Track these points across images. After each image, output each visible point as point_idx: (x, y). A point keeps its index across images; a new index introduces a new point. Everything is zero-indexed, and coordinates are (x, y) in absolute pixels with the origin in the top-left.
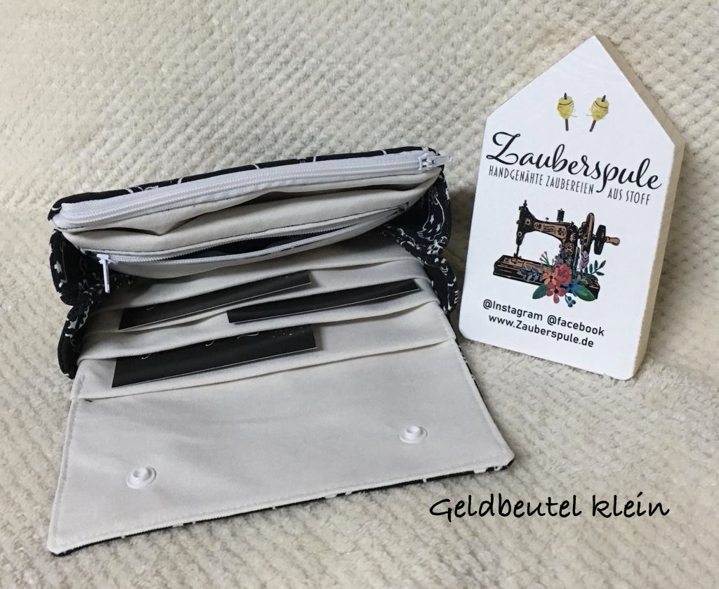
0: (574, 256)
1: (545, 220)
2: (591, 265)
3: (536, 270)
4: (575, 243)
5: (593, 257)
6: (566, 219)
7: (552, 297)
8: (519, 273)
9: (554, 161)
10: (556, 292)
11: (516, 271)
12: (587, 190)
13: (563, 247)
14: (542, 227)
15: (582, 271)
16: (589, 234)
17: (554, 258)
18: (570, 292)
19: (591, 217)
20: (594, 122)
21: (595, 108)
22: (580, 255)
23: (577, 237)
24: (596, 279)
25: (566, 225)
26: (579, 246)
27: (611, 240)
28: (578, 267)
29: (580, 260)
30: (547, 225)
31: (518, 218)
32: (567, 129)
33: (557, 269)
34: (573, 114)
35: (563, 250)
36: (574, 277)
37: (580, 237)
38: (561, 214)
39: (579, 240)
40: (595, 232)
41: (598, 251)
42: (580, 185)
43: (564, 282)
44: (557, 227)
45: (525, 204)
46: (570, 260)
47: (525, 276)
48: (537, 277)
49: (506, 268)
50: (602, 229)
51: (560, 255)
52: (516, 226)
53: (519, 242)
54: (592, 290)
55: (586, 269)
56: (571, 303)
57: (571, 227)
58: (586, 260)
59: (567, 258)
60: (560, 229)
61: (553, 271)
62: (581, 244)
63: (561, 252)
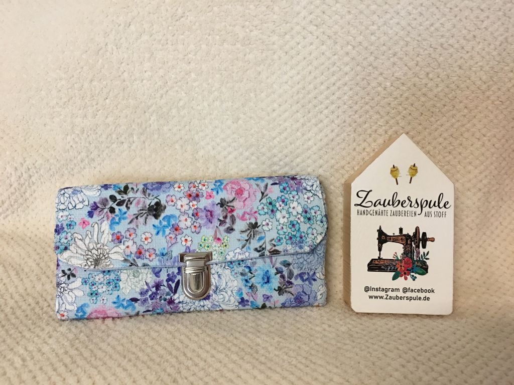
0: (412, 252)
1: (393, 235)
2: (422, 255)
3: (392, 264)
4: (411, 245)
5: (422, 250)
6: (404, 232)
7: (403, 277)
8: (383, 267)
9: (393, 202)
10: (405, 274)
11: (381, 267)
12: (413, 215)
13: (405, 248)
14: (392, 239)
15: (417, 259)
16: (418, 238)
17: (401, 255)
18: (413, 272)
19: (417, 229)
20: (411, 178)
21: (410, 171)
22: (415, 251)
23: (411, 241)
24: (425, 262)
25: (404, 235)
26: (414, 246)
27: (430, 239)
28: (415, 257)
29: (415, 254)
30: (394, 237)
31: (377, 237)
32: (397, 184)
33: (403, 261)
34: (399, 175)
35: (405, 250)
36: (413, 264)
37: (413, 241)
38: (401, 230)
39: (413, 243)
40: (421, 237)
41: (424, 247)
42: (409, 212)
43: (408, 267)
44: (400, 238)
45: (380, 228)
46: (410, 254)
47: (386, 268)
48: (393, 268)
49: (375, 266)
50: (424, 234)
51: (404, 253)
52: (377, 241)
53: (380, 249)
54: (424, 268)
55: (419, 258)
56: (414, 279)
57: (408, 236)
58: (418, 253)
59: (408, 254)
60: (402, 238)
61: (401, 262)
62: (414, 244)
63: (404, 251)
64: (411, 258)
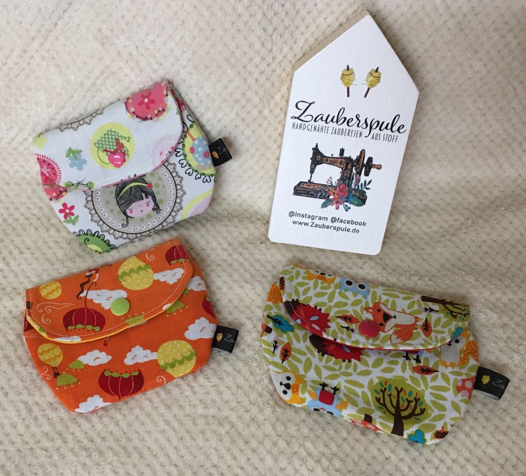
0: (350, 178)
1: (331, 156)
2: (362, 184)
3: (324, 190)
4: (352, 171)
5: (363, 178)
6: (346, 155)
7: (335, 206)
8: (312, 193)
9: (338, 119)
10: (337, 202)
11: (309, 192)
12: (358, 135)
13: (343, 173)
14: (329, 161)
15: (355, 188)
16: (361, 163)
17: (336, 180)
18: (347, 202)
19: (363, 152)
20: (368, 90)
21: (369, 78)
22: (354, 178)
24: (365, 192)
25: (346, 158)
26: (354, 171)
27: (376, 166)
28: (353, 185)
29: (354, 181)
30: (332, 159)
31: (311, 156)
32: (348, 96)
33: (338, 188)
34: (353, 83)
35: (343, 175)
36: (349, 192)
37: (355, 166)
38: (342, 151)
39: (354, 168)
40: (365, 162)
41: (367, 174)
42: (354, 132)
43: (343, 196)
44: (339, 160)
45: (317, 146)
46: (347, 181)
47: (316, 194)
48: (324, 194)
49: (301, 190)
50: (370, 159)
51: (341, 179)
52: (311, 161)
53: (312, 171)
54: (361, 199)
55: (358, 187)
56: (347, 209)
57: (349, 159)
58: (358, 180)
59: (345, 180)
60: (341, 161)
61: (335, 189)
62: (356, 170)
63: (341, 176)
64: (348, 186)
